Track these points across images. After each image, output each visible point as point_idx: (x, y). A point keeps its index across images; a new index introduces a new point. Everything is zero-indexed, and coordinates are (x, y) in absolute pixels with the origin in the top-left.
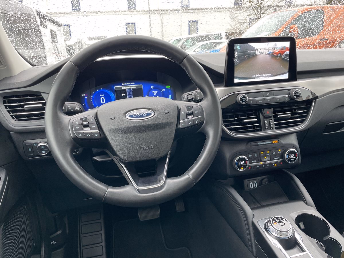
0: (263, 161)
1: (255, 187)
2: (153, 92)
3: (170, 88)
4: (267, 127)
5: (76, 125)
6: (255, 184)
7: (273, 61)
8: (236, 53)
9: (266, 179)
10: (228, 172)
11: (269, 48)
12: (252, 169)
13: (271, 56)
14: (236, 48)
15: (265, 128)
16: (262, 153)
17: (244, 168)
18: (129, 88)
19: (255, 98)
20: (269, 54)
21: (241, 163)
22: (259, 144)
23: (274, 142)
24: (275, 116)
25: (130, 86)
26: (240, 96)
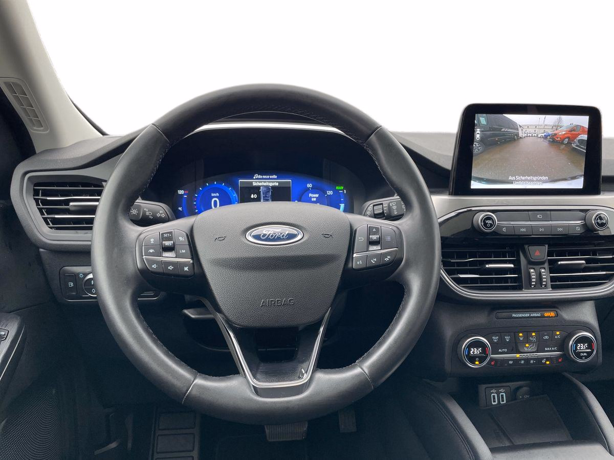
0: (522, 351)
1: (502, 403)
2: (310, 195)
3: (343, 190)
4: (534, 282)
5: (149, 246)
6: (502, 396)
7: (553, 152)
8: (478, 131)
9: (525, 389)
10: (448, 367)
11: (546, 125)
12: (498, 365)
13: (549, 141)
14: (479, 121)
15: (531, 285)
16: (521, 335)
17: (480, 363)
18: (265, 184)
19: (512, 223)
20: (546, 137)
21: (475, 351)
22: (514, 315)
23: (546, 314)
24: (551, 262)
25: (269, 182)
26: (481, 216)
